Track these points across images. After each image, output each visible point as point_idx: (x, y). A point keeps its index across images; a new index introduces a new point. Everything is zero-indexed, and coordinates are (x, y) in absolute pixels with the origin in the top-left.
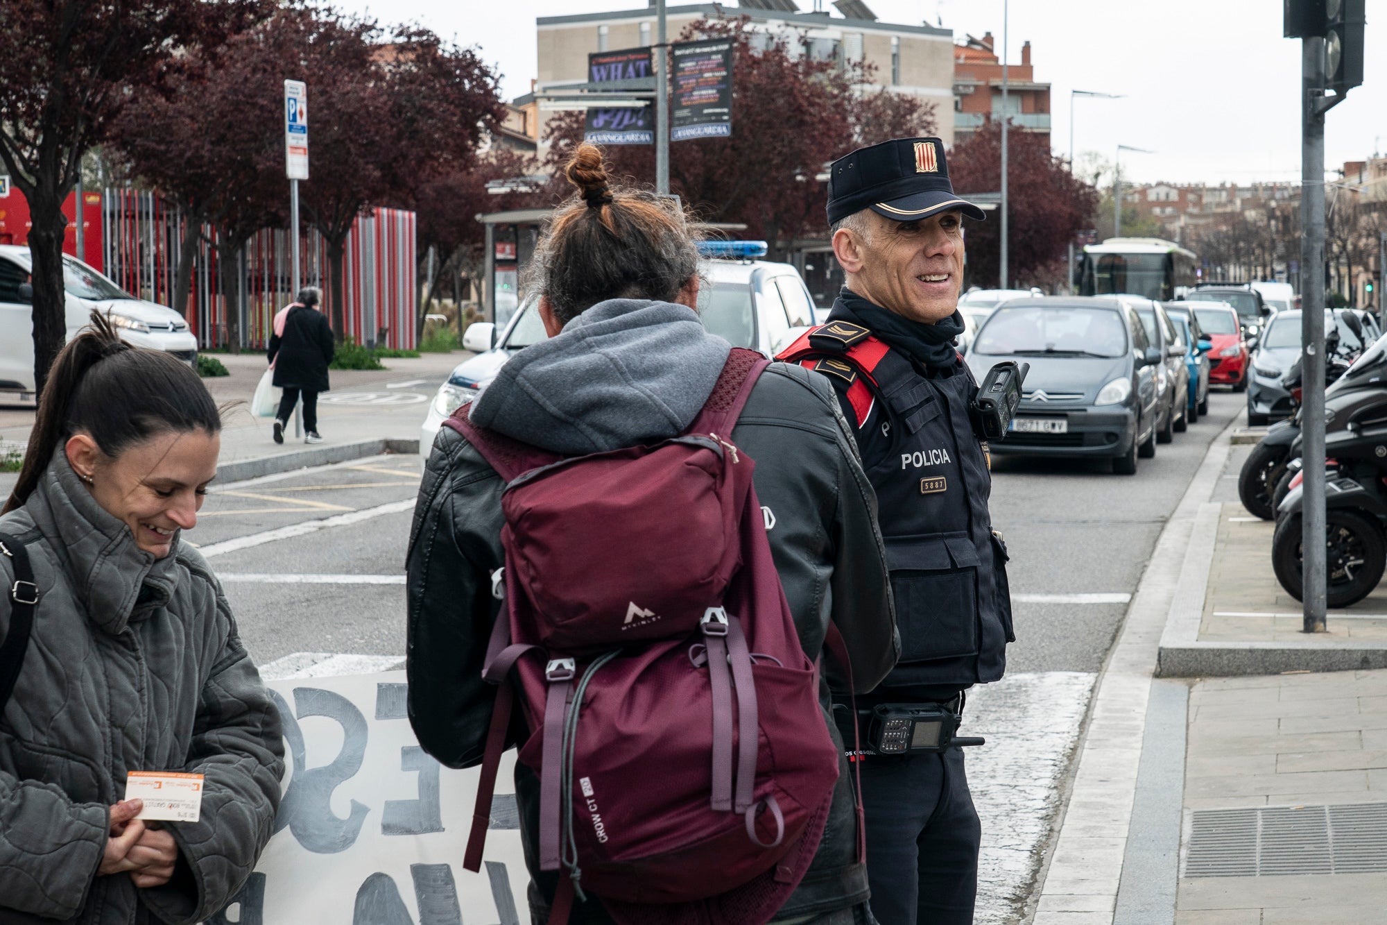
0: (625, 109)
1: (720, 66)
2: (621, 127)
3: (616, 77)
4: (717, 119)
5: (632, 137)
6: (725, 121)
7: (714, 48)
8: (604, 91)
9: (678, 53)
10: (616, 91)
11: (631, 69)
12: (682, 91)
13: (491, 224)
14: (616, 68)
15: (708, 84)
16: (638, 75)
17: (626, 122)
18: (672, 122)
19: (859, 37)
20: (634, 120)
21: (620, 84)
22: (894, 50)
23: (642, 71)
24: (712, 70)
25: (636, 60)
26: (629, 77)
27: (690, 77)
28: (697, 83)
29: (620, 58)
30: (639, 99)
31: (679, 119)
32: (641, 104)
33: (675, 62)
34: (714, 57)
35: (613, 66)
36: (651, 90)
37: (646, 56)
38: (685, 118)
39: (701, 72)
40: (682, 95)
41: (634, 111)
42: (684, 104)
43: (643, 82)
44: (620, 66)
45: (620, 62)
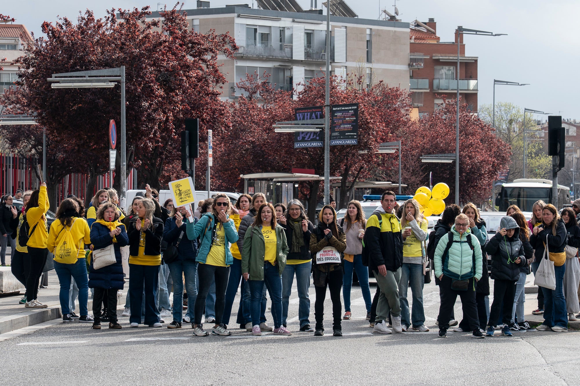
0: (311, 132)
1: (353, 115)
2: (309, 139)
3: (307, 118)
4: (352, 137)
5: (314, 144)
6: (355, 138)
7: (350, 108)
8: (302, 124)
9: (334, 109)
10: (307, 124)
11: (314, 115)
12: (335, 125)
13: (247, 179)
14: (307, 115)
15: (348, 123)
16: (317, 118)
17: (311, 137)
18: (331, 138)
19: (344, 29)
20: (315, 137)
21: (309, 121)
22: (368, 38)
23: (319, 116)
24: (349, 117)
25: (316, 111)
26: (313, 119)
27: (339, 119)
28: (343, 122)
29: (309, 111)
30: (317, 128)
31: (334, 136)
32: (318, 130)
33: (332, 113)
34: (350, 111)
35: (306, 114)
36: (323, 124)
37: (321, 110)
38: (336, 136)
39: (345, 117)
40: (336, 127)
41: (315, 133)
42: (336, 130)
43: (319, 121)
44: (309, 114)
45: (309, 112)
